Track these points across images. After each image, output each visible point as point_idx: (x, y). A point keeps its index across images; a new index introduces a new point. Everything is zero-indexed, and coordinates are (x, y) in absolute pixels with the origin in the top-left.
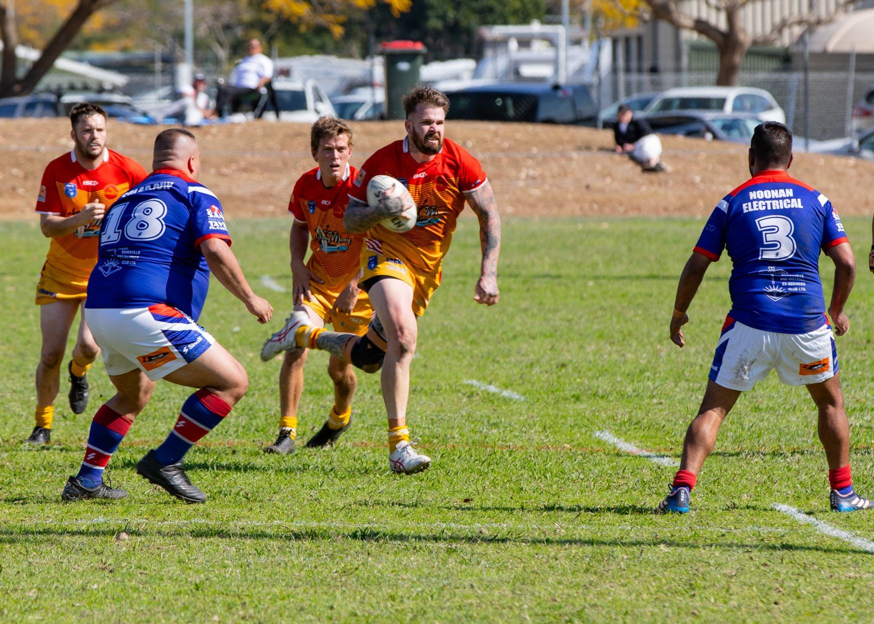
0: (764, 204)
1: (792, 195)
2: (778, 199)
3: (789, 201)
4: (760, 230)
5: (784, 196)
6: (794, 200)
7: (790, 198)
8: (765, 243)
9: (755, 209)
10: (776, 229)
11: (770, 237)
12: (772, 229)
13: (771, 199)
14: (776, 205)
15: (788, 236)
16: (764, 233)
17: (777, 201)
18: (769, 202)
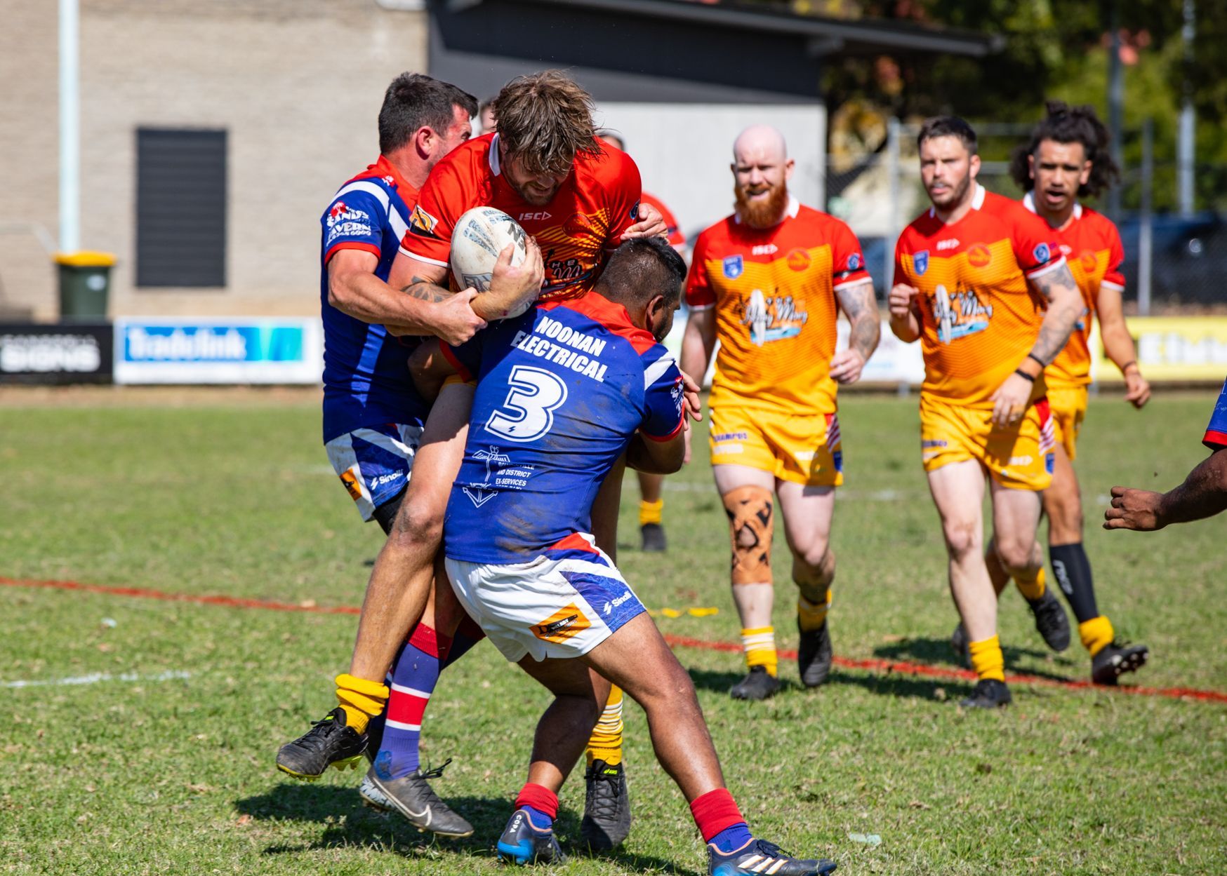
0: (546, 347)
1: (597, 354)
2: (572, 349)
3: (586, 360)
4: (510, 382)
5: (586, 350)
6: (595, 364)
7: (591, 357)
8: (506, 406)
9: (528, 349)
10: (535, 390)
11: (518, 400)
12: (529, 390)
13: (563, 345)
14: (563, 357)
15: (545, 409)
16: (513, 389)
17: (568, 353)
18: (555, 348)
